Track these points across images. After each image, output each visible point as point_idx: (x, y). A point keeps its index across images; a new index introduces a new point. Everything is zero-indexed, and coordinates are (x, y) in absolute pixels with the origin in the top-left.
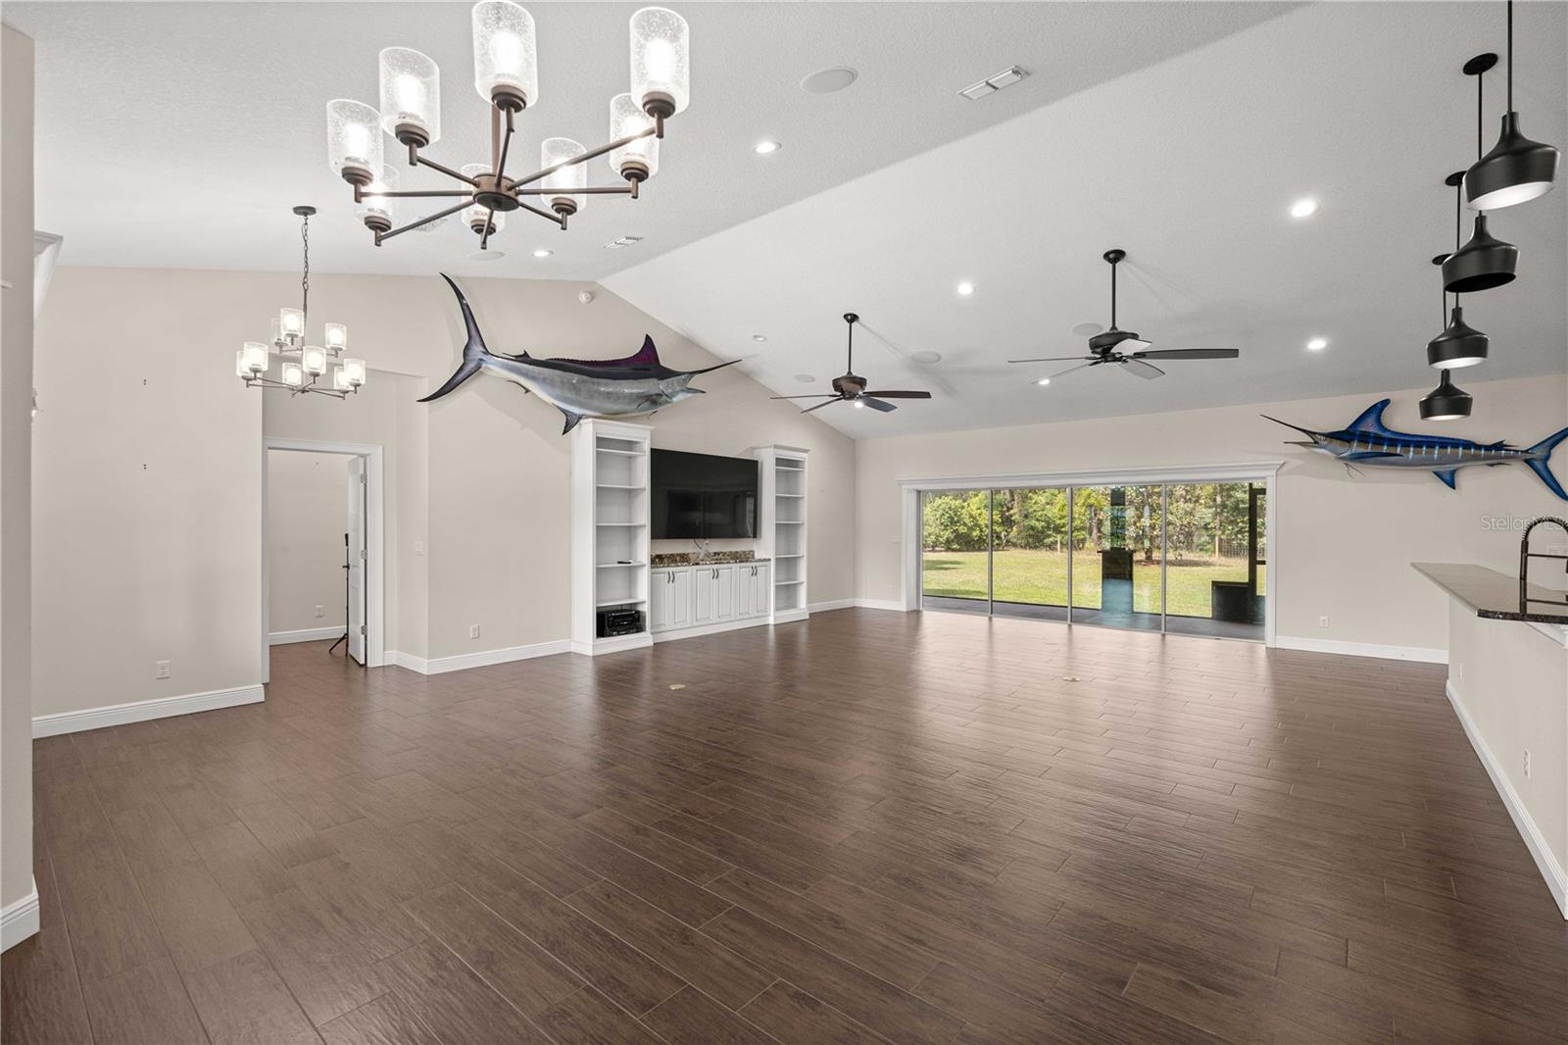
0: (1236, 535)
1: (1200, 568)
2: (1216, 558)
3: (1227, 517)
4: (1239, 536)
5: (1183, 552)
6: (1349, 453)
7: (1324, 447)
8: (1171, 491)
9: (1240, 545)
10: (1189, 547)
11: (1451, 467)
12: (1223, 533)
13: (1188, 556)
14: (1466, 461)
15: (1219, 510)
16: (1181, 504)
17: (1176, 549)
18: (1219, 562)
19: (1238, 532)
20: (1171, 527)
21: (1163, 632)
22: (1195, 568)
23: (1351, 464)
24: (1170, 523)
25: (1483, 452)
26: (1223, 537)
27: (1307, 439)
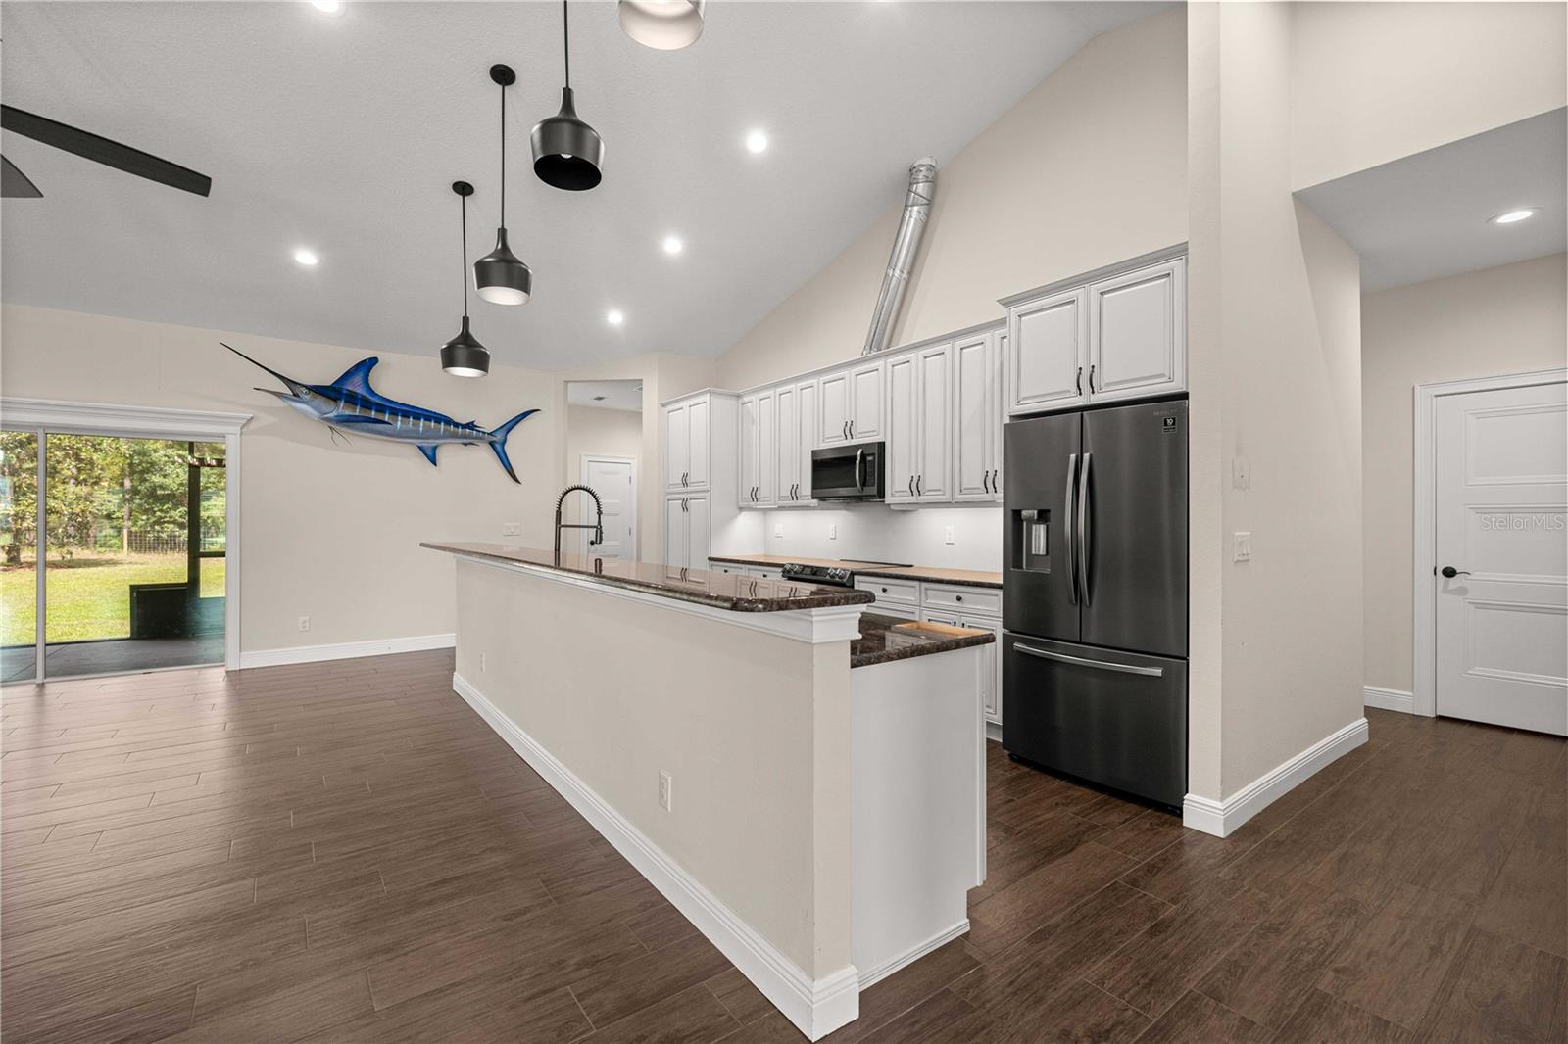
0: (152, 526)
1: (100, 568)
2: (125, 554)
3: (140, 505)
4: (157, 528)
5: (73, 550)
6: (335, 414)
7: (304, 402)
8: (54, 468)
9: (158, 538)
10: (83, 542)
11: (433, 442)
12: (135, 524)
13: (80, 553)
14: (447, 437)
15: (128, 496)
16: (71, 487)
17: (62, 545)
18: (129, 560)
19: (155, 523)
20: (53, 518)
21: (40, 679)
22: (93, 570)
23: (337, 427)
24: (49, 512)
25: (460, 430)
26: (134, 529)
27: (285, 389)
